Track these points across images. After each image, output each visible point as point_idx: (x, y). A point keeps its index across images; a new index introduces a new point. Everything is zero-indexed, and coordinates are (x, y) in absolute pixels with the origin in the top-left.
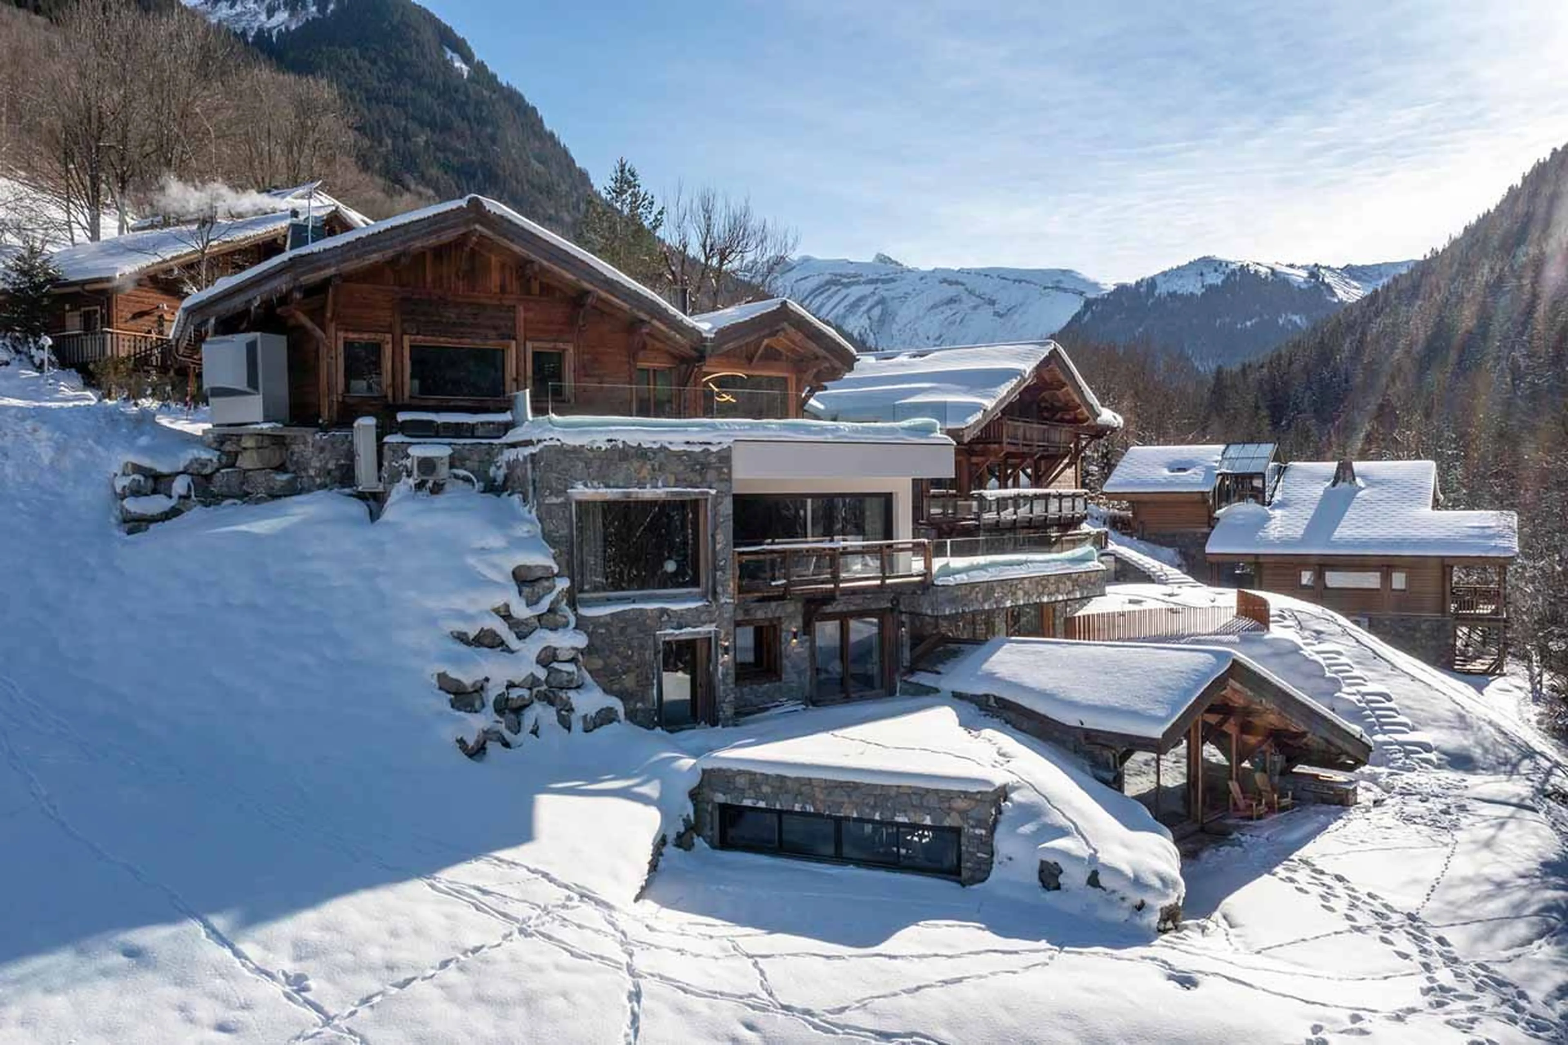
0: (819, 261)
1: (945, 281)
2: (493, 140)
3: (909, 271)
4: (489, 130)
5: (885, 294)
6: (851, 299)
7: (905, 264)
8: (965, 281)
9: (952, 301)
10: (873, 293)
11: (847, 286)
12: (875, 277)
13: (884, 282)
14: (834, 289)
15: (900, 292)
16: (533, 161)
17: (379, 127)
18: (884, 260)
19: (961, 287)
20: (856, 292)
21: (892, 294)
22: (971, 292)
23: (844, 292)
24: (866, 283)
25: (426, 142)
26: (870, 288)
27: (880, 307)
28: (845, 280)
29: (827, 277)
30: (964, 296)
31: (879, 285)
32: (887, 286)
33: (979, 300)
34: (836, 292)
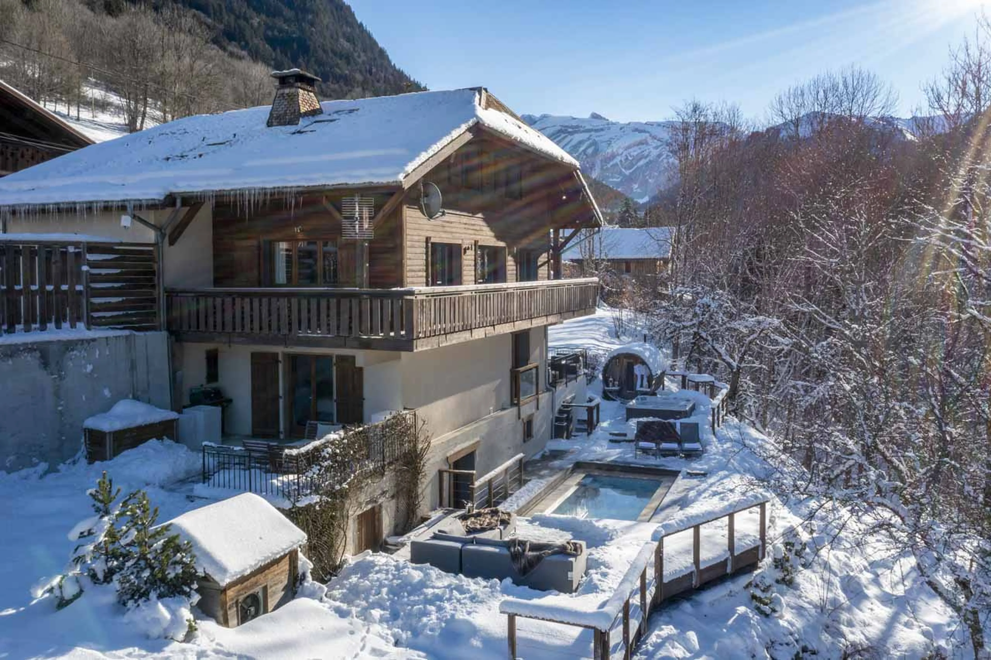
0: (555, 117)
1: (636, 130)
2: (312, 24)
3: (613, 124)
4: (310, 17)
5: (597, 139)
6: (574, 143)
7: (610, 120)
8: (650, 130)
9: (641, 143)
10: (589, 139)
11: (571, 133)
12: (590, 127)
13: (596, 131)
14: (563, 136)
15: (606, 138)
16: (341, 40)
17: (221, 10)
18: (595, 116)
19: (647, 135)
20: (577, 137)
21: (601, 138)
22: (654, 138)
23: (569, 138)
24: (584, 132)
25: (259, 23)
26: (586, 135)
27: (593, 148)
28: (570, 130)
29: (559, 128)
30: (650, 140)
31: (593, 133)
32: (598, 134)
33: (659, 143)
34: (564, 138)
